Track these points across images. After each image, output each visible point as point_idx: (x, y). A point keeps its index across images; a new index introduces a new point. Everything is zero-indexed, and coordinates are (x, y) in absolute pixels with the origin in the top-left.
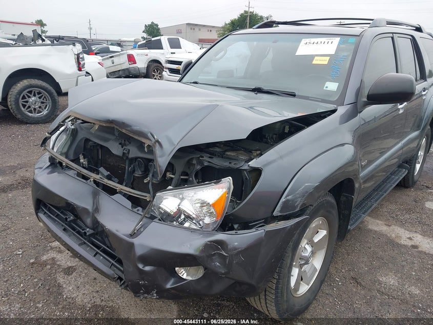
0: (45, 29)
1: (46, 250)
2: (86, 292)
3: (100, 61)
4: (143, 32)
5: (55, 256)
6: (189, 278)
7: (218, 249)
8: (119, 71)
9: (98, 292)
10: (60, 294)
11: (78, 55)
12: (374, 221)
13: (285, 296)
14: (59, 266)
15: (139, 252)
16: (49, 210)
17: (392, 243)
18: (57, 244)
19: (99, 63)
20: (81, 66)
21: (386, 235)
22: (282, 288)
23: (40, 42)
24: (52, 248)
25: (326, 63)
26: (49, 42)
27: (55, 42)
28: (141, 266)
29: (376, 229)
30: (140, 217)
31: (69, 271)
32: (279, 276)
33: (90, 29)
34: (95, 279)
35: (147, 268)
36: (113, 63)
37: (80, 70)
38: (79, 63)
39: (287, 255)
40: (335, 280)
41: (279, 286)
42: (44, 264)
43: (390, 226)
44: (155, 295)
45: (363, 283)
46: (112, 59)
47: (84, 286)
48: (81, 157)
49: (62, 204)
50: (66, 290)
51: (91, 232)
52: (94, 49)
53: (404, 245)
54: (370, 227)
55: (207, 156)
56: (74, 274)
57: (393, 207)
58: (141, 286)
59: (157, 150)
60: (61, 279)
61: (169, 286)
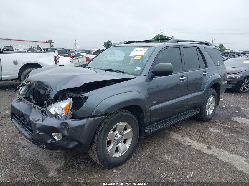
0: (53, 44)
1: (18, 139)
2: (29, 154)
3: (70, 60)
4: (103, 46)
5: (21, 141)
6: (58, 139)
7: (66, 126)
8: (82, 65)
9: (34, 155)
10: (18, 155)
11: (56, 57)
12: (176, 134)
13: (102, 153)
14: (22, 145)
15: (37, 126)
16: (16, 117)
17: (179, 144)
18: (23, 137)
19: (70, 61)
20: (57, 62)
21: (179, 141)
22: (100, 148)
23: (39, 51)
24: (21, 139)
25: (139, 59)
26: (44, 51)
27: (46, 51)
28: (38, 132)
29: (175, 138)
30: (43, 115)
31: (24, 147)
32: (98, 142)
33: (76, 44)
34: (34, 150)
35: (41, 133)
36: (79, 61)
37: (56, 64)
38: (56, 61)
39: (101, 134)
40: (141, 156)
41: (98, 147)
42: (16, 144)
43: (183, 137)
44: (44, 146)
45: (154, 158)
46: (79, 59)
47: (29, 153)
48: (31, 96)
49: (21, 115)
50: (20, 153)
51: (27, 123)
52: (72, 55)
53: (185, 145)
54: (173, 137)
55: (69, 93)
56: (27, 148)
57: (190, 129)
58: (38, 141)
59: (51, 91)
60: (20, 150)
61: (49, 141)
